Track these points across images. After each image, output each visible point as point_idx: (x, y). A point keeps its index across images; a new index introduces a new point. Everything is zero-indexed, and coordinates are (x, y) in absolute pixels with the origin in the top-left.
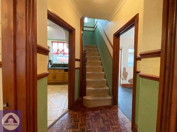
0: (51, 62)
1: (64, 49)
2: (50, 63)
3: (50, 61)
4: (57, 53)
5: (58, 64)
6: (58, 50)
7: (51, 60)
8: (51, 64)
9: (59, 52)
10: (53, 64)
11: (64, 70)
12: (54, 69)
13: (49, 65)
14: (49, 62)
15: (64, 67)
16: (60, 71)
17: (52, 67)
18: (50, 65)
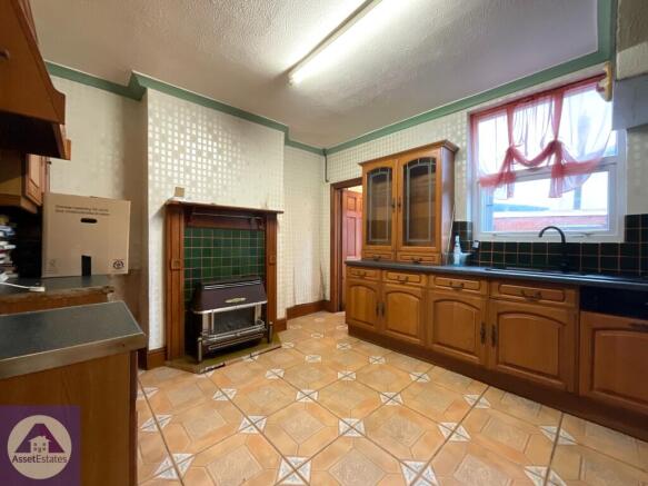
0: (463, 235)
1: (559, 139)
2: (457, 238)
3: (459, 228)
4: (506, 178)
5: (512, 246)
6: (511, 155)
7: (468, 220)
8: (464, 248)
9: (517, 167)
10: (476, 245)
11: (572, 293)
12: (490, 278)
13: (452, 251)
14: (454, 234)
15: (566, 271)
16: (534, 299)
17: (470, 262)
18: (458, 249)
